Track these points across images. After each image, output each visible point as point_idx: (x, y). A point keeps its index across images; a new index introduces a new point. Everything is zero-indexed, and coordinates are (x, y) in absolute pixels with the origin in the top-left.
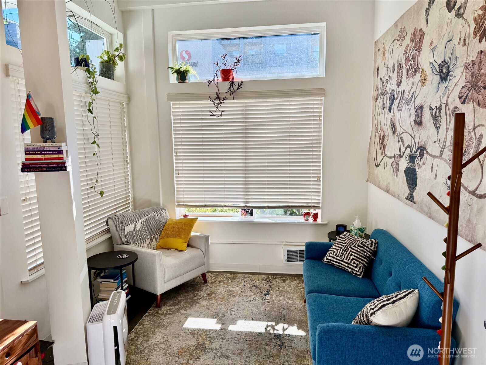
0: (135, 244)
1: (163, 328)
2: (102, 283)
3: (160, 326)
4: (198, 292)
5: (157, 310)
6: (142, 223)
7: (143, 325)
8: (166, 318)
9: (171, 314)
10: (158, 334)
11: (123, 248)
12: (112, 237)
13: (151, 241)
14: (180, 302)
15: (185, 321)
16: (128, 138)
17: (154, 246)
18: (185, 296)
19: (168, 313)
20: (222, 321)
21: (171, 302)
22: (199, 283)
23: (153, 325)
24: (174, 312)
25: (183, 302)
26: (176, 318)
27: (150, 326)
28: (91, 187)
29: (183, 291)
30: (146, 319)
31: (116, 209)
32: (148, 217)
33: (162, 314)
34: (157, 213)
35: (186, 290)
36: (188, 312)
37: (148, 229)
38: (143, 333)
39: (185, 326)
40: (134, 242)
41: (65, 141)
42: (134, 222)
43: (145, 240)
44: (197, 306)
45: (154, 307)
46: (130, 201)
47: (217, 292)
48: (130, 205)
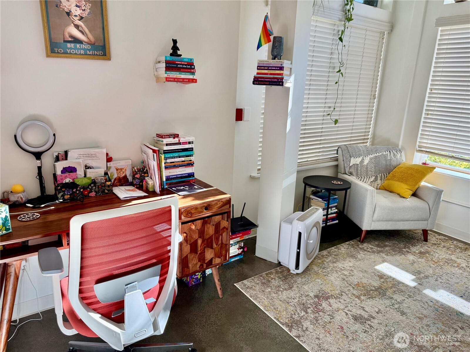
0: (358, 178)
1: (355, 260)
2: (313, 199)
3: (353, 256)
4: (411, 246)
5: (358, 244)
6: (371, 159)
7: (339, 249)
8: (363, 253)
9: (370, 253)
10: (347, 262)
11: (344, 177)
12: (339, 165)
13: (376, 179)
14: (386, 246)
15: (380, 263)
16: (381, 71)
17: (378, 185)
18: (394, 244)
19: (368, 250)
20: (420, 281)
21: (377, 243)
22: (417, 238)
23: (348, 254)
24: (374, 252)
25: (388, 248)
26: (373, 257)
27: (345, 253)
28: (328, 115)
29: (396, 239)
30: (344, 246)
31: (351, 141)
32: (379, 155)
33: (361, 249)
34: (390, 153)
35: (399, 239)
36: (389, 258)
37: (375, 167)
38: (335, 255)
39: (377, 267)
40: (357, 175)
41: (290, 59)
42: (363, 157)
43: (370, 177)
44: (401, 257)
45: (358, 240)
46: (369, 137)
47: (434, 255)
48: (369, 141)
